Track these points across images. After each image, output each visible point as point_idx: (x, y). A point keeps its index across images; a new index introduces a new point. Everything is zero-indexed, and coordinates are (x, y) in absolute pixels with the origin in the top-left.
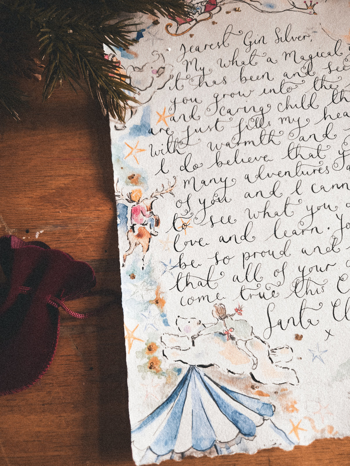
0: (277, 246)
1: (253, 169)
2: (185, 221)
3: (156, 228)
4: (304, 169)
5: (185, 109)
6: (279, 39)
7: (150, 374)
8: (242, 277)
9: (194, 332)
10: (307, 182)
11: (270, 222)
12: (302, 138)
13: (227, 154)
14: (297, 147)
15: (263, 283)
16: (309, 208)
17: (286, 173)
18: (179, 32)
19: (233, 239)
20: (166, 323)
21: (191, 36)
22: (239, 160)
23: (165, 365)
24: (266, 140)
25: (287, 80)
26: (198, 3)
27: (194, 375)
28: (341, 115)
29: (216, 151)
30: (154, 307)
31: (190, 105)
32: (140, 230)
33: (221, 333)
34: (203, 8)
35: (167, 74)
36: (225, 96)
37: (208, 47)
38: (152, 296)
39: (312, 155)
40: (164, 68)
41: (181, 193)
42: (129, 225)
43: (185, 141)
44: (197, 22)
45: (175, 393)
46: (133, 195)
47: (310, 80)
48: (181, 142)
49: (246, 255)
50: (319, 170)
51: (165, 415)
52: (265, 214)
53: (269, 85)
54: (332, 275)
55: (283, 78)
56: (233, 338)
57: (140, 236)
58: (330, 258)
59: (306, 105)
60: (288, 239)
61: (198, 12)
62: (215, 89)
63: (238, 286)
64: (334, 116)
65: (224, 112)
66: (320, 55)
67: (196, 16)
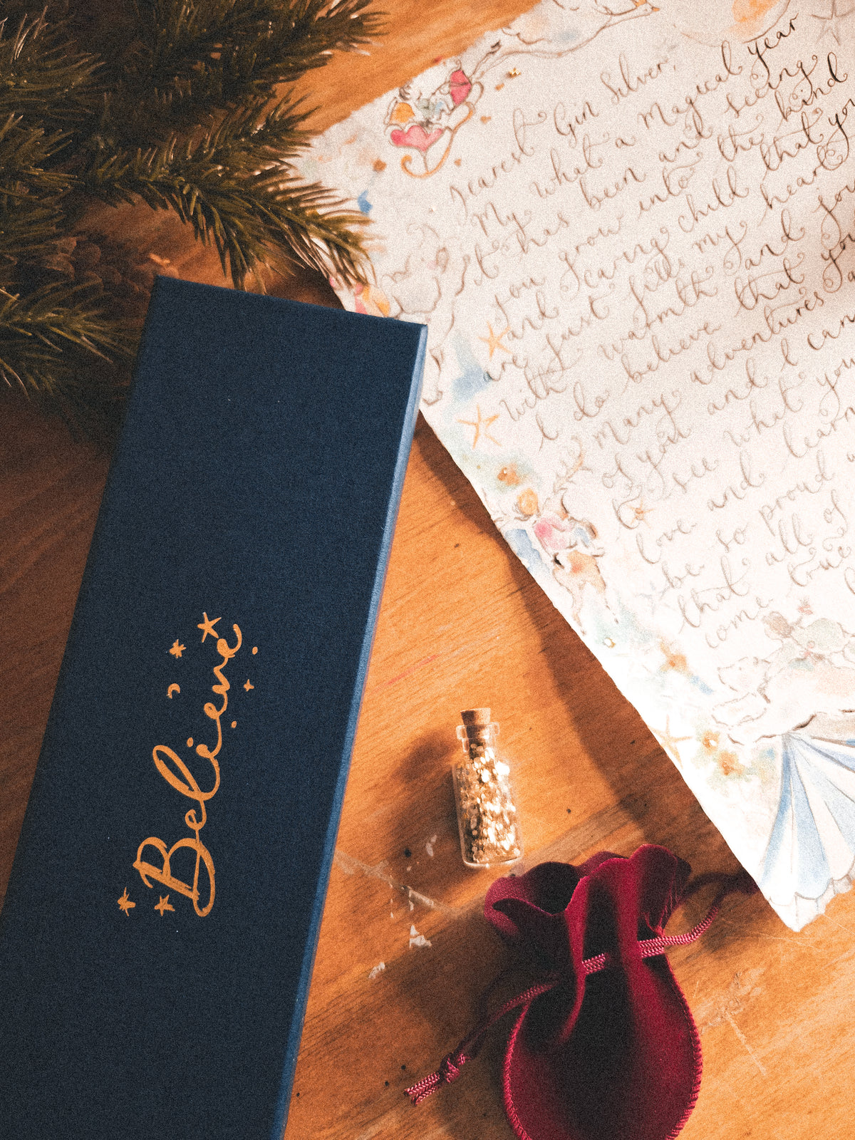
0: (806, 469)
1: (696, 358)
2: (636, 504)
3: (595, 542)
4: (781, 315)
5: (523, 307)
6: (616, 94)
7: (732, 784)
8: (779, 551)
9: (757, 681)
10: (795, 336)
12: (749, 262)
13: (641, 353)
14: (750, 283)
15: (817, 545)
16: (823, 381)
17: (754, 338)
18: (431, 166)
19: (731, 496)
20: (706, 689)
21: (458, 163)
22: (665, 353)
23: (745, 758)
24: (690, 294)
25: (669, 166)
26: (434, 94)
27: (797, 748)
28: (795, 187)
29: (618, 356)
30: (672, 674)
31: (528, 295)
32: (571, 559)
33: (798, 660)
34: (449, 98)
35: (456, 256)
36: (580, 249)
37: (499, 171)
38: (660, 658)
39: (781, 286)
40: (444, 249)
41: (601, 460)
42: (549, 560)
43: (556, 364)
44: (453, 131)
45: (786, 792)
46: (523, 505)
47: (709, 145)
48: (550, 371)
49: (767, 511)
50: (806, 306)
51: (790, 833)
52: (758, 427)
53: (645, 192)
55: (662, 164)
56: (820, 657)
57: (577, 569)
59: (725, 196)
60: (815, 450)
61: (443, 110)
62: (553, 245)
63: (780, 571)
64: (784, 196)
65: (594, 279)
66: (703, 89)
67: (446, 121)
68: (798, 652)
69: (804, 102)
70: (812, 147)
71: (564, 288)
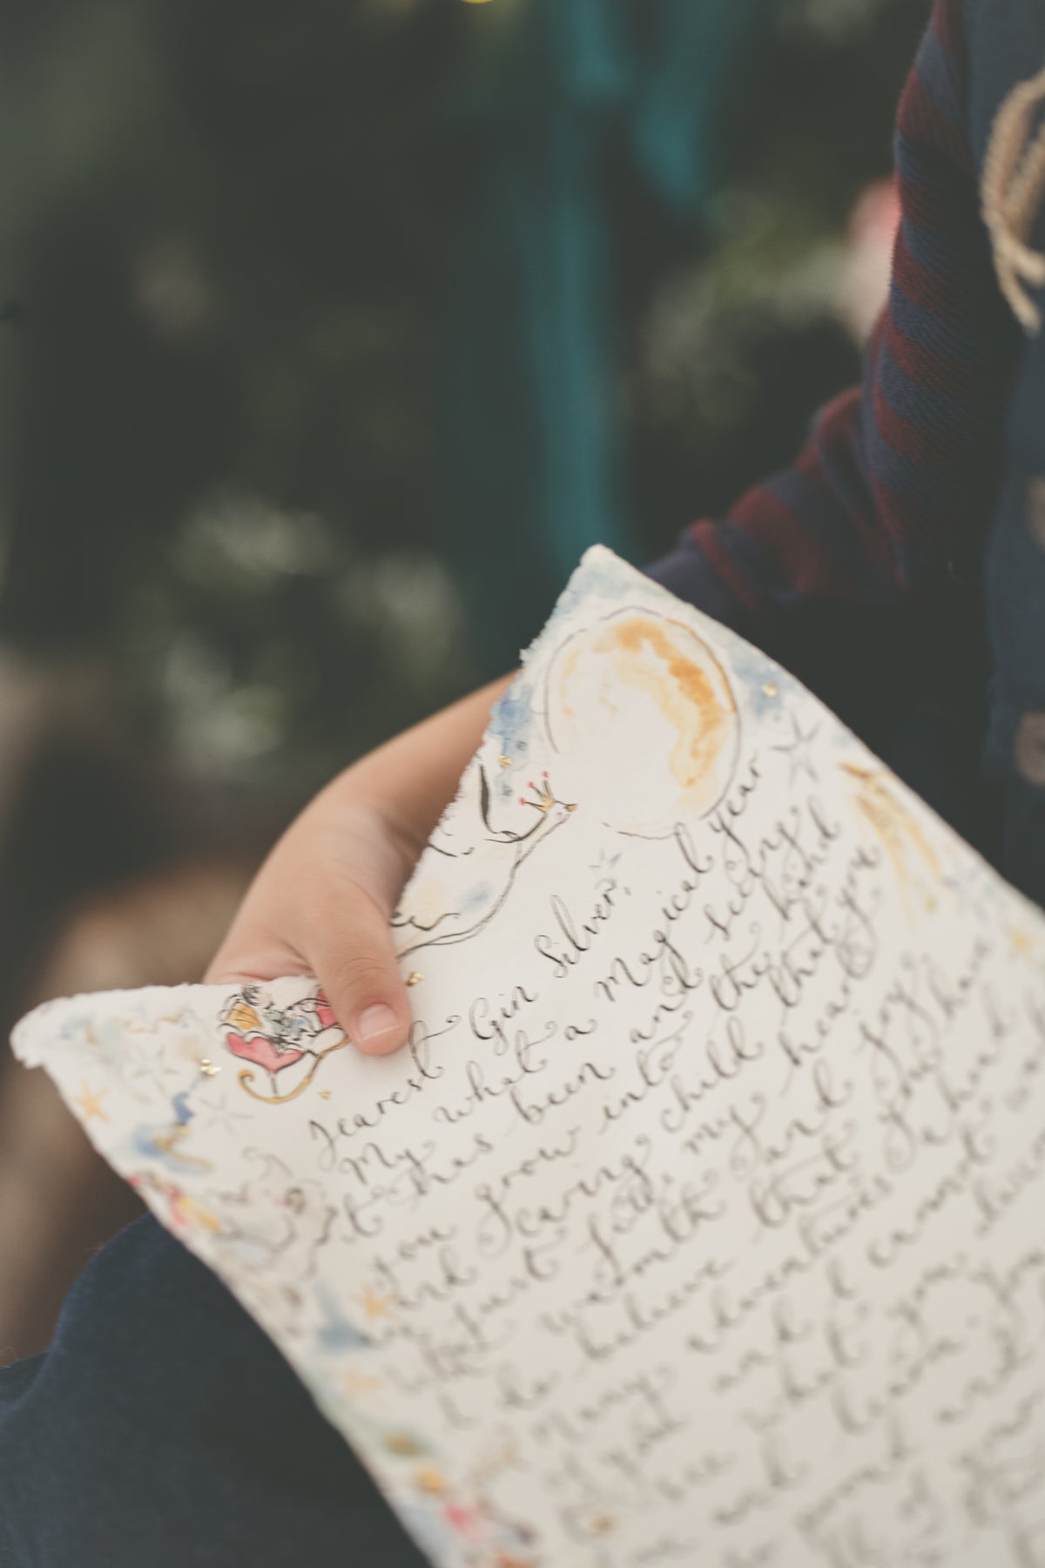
4: (825, 1225)
5: (420, 1271)
6: (560, 964)
10: (850, 1252)
11: (820, 1404)
12: (769, 1154)
14: (774, 1185)
22: (646, 1316)
24: (682, 1223)
25: (646, 1045)
28: (827, 1022)
31: (429, 1254)
34: (314, 1017)
36: (510, 1180)
37: (388, 1106)
39: (823, 1179)
44: (319, 1057)
47: (700, 998)
50: (865, 1202)
52: (791, 1398)
53: (613, 1092)
55: (635, 1047)
59: (727, 1061)
61: (303, 1031)
64: (812, 1039)
65: (532, 1223)
66: (673, 913)
67: (307, 1043)
69: (803, 884)
70: (830, 950)
71: (484, 1239)
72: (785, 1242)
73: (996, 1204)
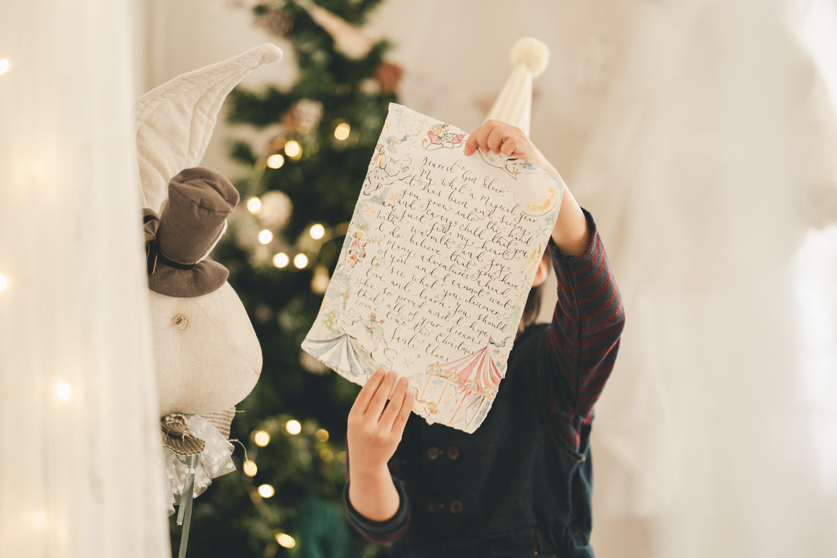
0: (419, 301)
1: (428, 254)
2: (379, 263)
3: (362, 258)
4: (455, 269)
5: (409, 200)
6: (484, 184)
7: (325, 326)
8: (393, 307)
9: (355, 319)
10: (453, 277)
11: (422, 287)
12: (464, 252)
13: (418, 238)
14: (458, 255)
15: (401, 316)
16: (446, 292)
17: (444, 266)
18: (429, 148)
19: (398, 286)
20: (344, 308)
21: (435, 154)
22: (423, 245)
23: (334, 326)
24: (443, 242)
25: (475, 213)
26: (451, 134)
27: (345, 338)
28: (492, 251)
29: (414, 233)
30: (342, 297)
31: (413, 198)
32: (353, 255)
33: (367, 327)
34: (452, 139)
35: (409, 172)
36: (435, 204)
37: (441, 167)
38: (344, 292)
39: (463, 264)
40: (408, 168)
41: (384, 246)
42: (349, 250)
43: (400, 218)
44: (443, 147)
45: (332, 340)
46: (358, 234)
47: (488, 220)
48: (397, 218)
49: (401, 297)
50: (463, 275)
52: (421, 282)
53: (463, 211)
54: (437, 331)
55: (474, 211)
56: (372, 333)
57: (352, 258)
58: (441, 322)
59: (477, 233)
60: (426, 301)
61: (447, 139)
62: (431, 196)
63: (388, 310)
64: (488, 249)
65: (429, 213)
66: (502, 208)
67: (444, 143)
68: (369, 326)
69: (516, 239)
70: (505, 248)
71: (422, 206)
72: (449, 263)
73: (472, 302)
